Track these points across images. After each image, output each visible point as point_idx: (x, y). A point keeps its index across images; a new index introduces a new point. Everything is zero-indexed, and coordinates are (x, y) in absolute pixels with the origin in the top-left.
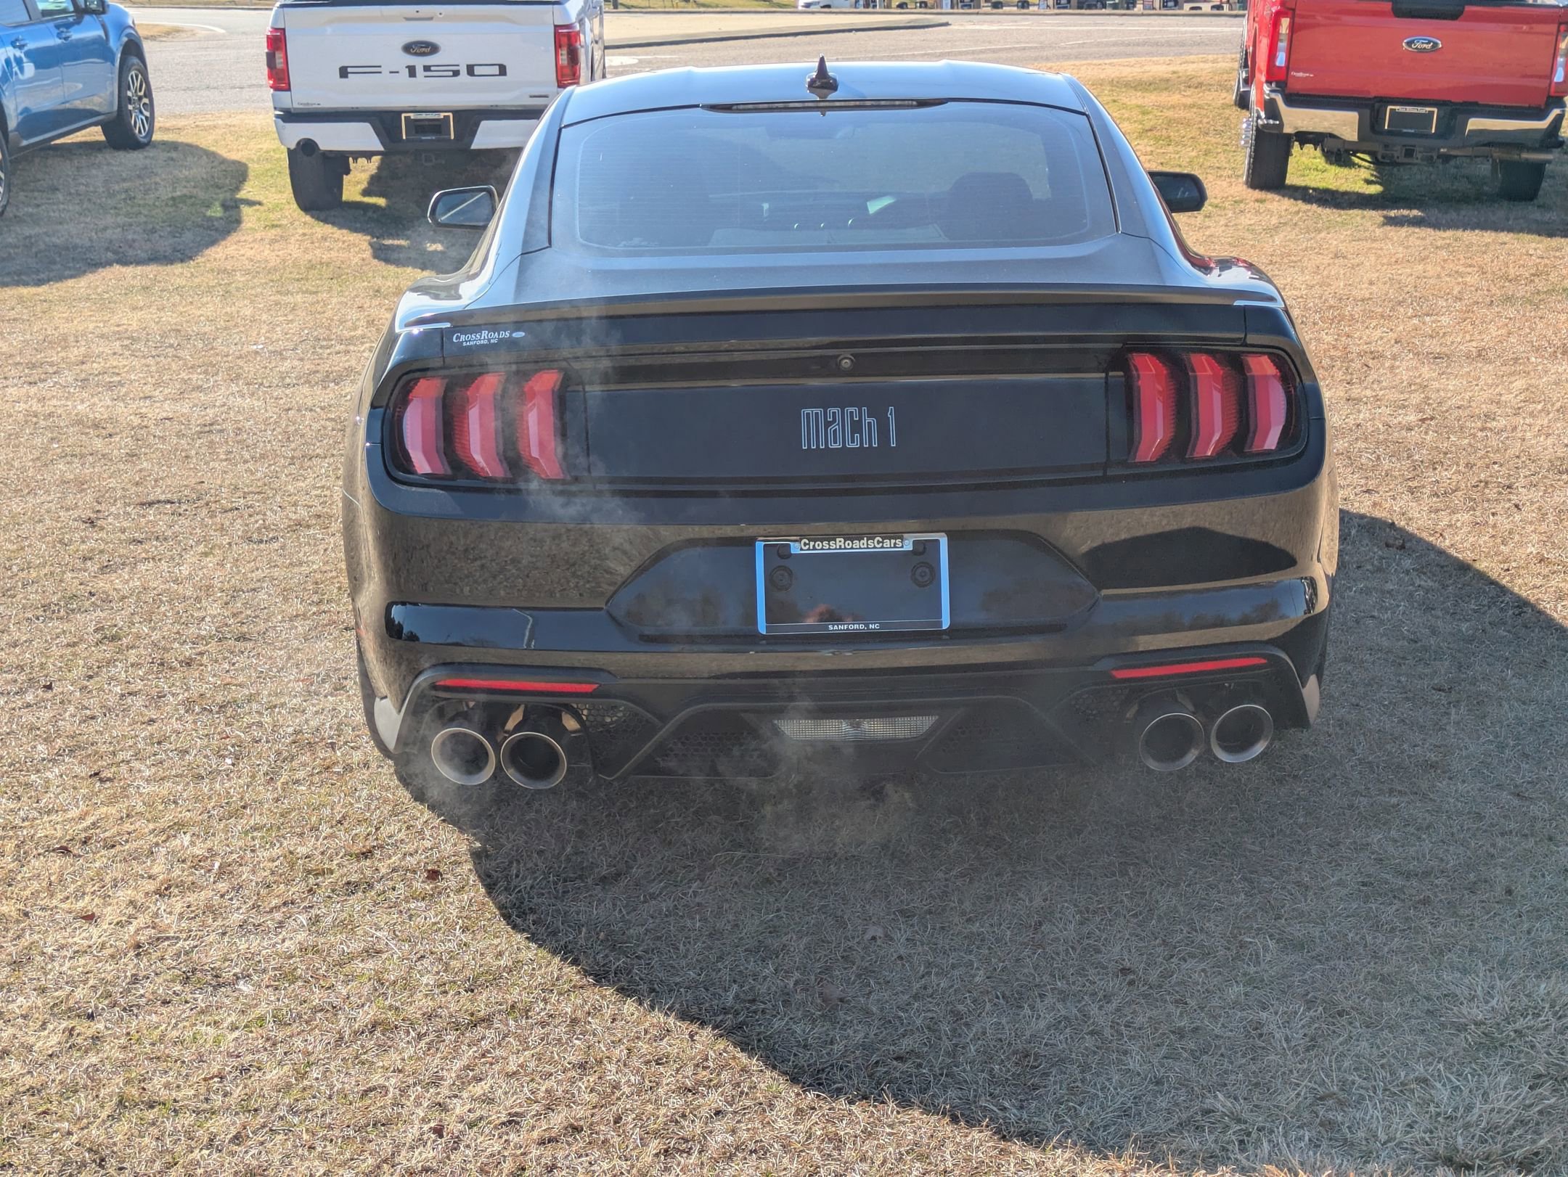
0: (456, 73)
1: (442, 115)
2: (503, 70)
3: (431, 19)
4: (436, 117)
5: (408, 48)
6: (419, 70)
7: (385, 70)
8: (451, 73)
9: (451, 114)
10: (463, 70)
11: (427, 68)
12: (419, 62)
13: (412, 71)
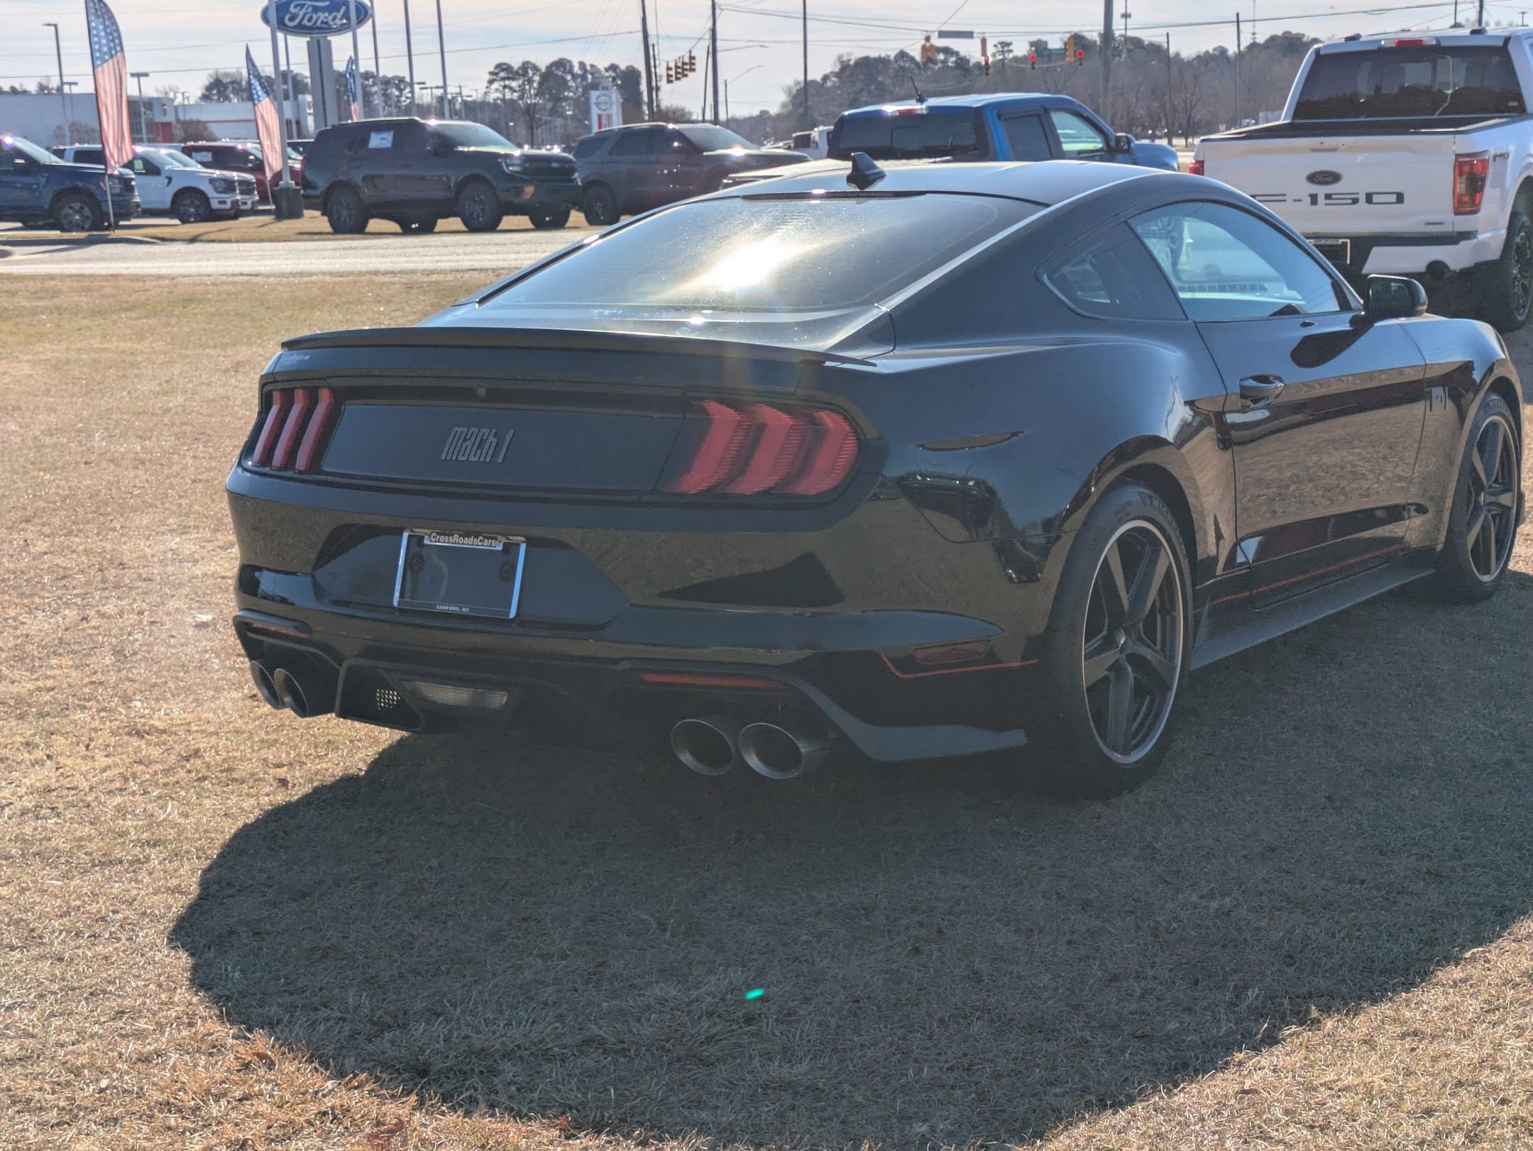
0: (1355, 201)
1: (1341, 241)
2: (1400, 198)
3: (1335, 150)
4: (1335, 243)
5: (1314, 178)
6: (1321, 199)
7: (1289, 198)
8: (1350, 201)
9: (1348, 241)
10: (1362, 198)
11: (1328, 197)
12: (1321, 190)
13: (1314, 199)
